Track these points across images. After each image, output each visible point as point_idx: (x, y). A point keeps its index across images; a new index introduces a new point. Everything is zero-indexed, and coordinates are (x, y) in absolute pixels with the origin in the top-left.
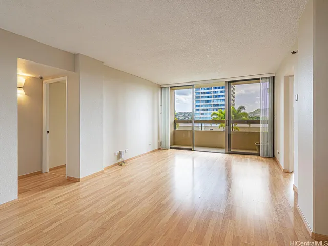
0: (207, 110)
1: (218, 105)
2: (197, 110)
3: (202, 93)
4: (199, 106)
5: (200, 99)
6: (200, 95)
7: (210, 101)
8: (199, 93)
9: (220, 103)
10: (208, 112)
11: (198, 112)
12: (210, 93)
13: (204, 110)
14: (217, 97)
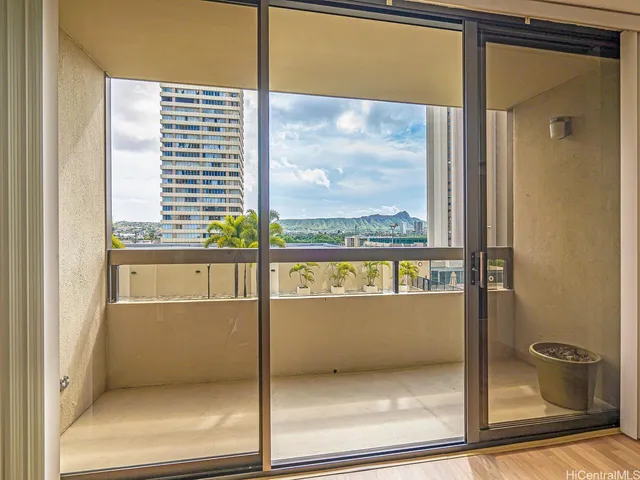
0: (188, 217)
1: (212, 209)
2: (167, 217)
3: (177, 181)
4: (170, 208)
5: (174, 194)
6: (174, 185)
7: (195, 199)
8: (170, 181)
9: (216, 204)
10: (192, 222)
11: (168, 222)
12: (194, 182)
13: (182, 217)
14: (210, 191)
